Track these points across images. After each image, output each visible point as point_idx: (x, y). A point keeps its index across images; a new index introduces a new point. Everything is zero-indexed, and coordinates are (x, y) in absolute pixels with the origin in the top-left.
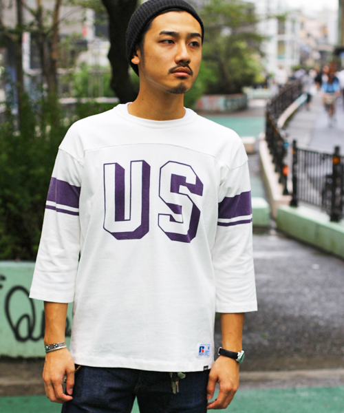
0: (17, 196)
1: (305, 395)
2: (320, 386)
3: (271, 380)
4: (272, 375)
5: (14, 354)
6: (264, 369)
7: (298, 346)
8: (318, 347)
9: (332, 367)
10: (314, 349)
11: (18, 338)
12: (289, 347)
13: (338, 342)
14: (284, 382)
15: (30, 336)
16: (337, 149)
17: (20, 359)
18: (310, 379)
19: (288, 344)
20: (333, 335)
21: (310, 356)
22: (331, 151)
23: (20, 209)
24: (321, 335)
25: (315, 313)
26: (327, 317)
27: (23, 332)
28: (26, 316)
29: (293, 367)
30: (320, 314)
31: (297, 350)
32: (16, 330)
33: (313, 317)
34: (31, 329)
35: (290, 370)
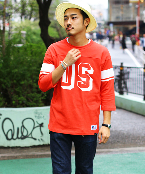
0: (5, 81)
1: (127, 156)
2: (132, 153)
3: (112, 152)
4: (112, 150)
5: (6, 146)
6: (107, 148)
7: (118, 140)
8: (126, 140)
9: (134, 147)
10: (125, 141)
11: (7, 139)
12: (115, 141)
13: (134, 138)
14: (117, 152)
15: (12, 138)
16: (122, 64)
17: (8, 148)
18: (127, 151)
19: (114, 140)
20: (131, 136)
21: (124, 143)
22: (119, 65)
23: (7, 86)
24: (126, 136)
25: (121, 129)
26: (126, 130)
27: (10, 136)
28: (11, 130)
29: (118, 147)
30: (123, 129)
31: (118, 142)
32: (6, 136)
33: (121, 131)
34: (13, 135)
35: (117, 148)
